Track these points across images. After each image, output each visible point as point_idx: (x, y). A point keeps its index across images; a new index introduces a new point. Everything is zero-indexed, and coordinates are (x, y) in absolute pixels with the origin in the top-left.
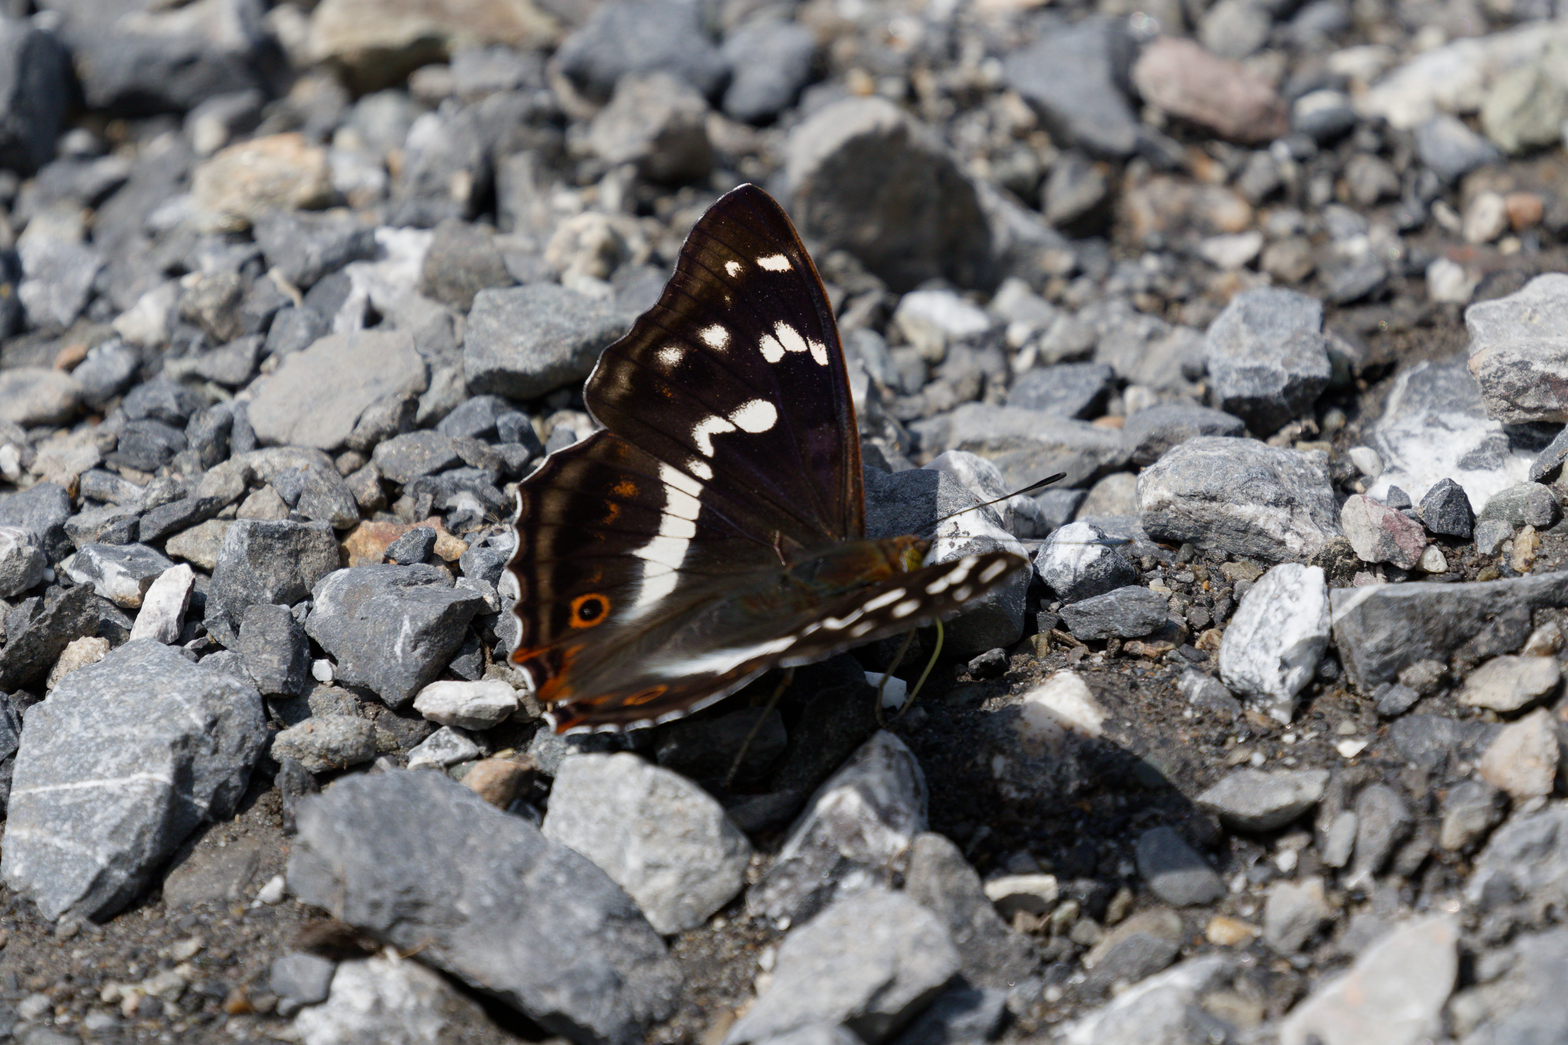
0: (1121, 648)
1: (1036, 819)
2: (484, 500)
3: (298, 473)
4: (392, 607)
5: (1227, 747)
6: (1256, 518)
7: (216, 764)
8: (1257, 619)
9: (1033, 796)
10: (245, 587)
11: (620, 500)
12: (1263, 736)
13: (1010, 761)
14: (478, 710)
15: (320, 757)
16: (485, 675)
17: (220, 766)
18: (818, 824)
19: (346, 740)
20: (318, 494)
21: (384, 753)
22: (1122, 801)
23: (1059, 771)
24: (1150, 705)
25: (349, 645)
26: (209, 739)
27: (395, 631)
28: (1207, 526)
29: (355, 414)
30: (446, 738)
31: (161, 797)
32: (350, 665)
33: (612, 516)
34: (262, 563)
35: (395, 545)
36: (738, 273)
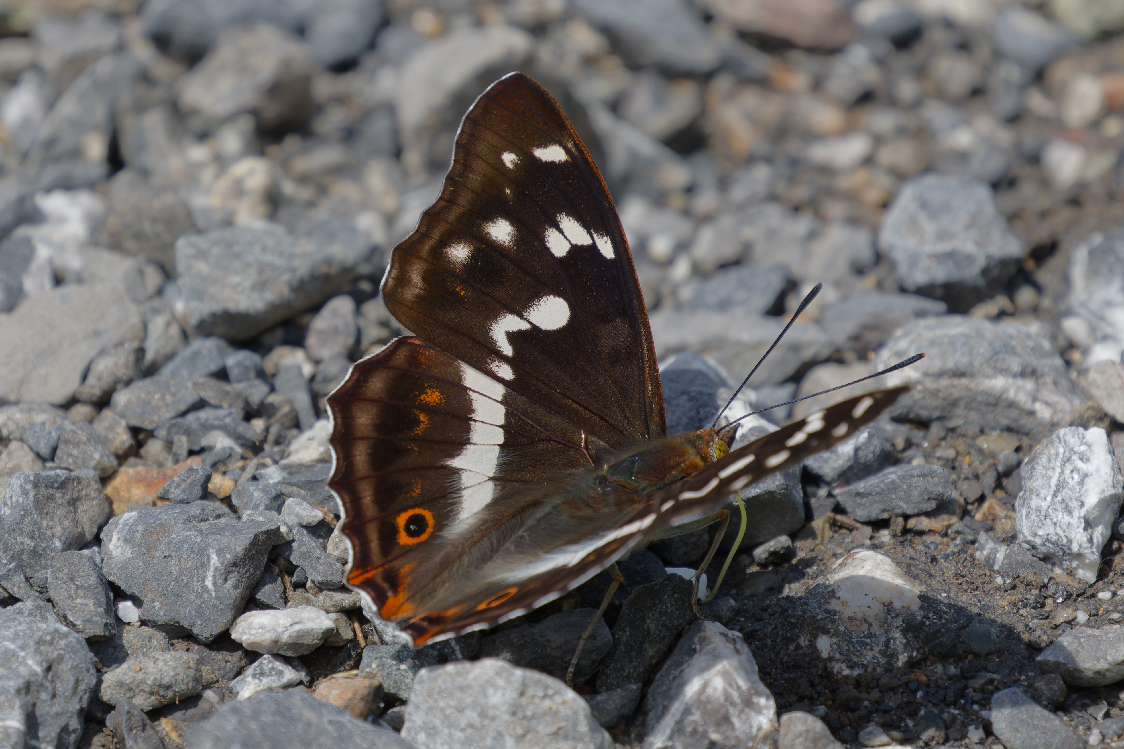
0: (905, 527)
1: (875, 694)
2: (238, 438)
3: (47, 427)
4: (195, 543)
5: (1047, 608)
6: (1005, 390)
7: (56, 709)
8: (1054, 481)
9: (866, 671)
10: (32, 538)
11: (430, 410)
12: (1078, 596)
13: (834, 640)
14: (301, 634)
15: (152, 694)
16: (289, 604)
17: (60, 710)
18: (687, 711)
19: (178, 674)
20: (77, 444)
21: (208, 686)
22: (952, 670)
23: (887, 644)
24: (958, 575)
25: (154, 584)
26: (47, 684)
27: (204, 566)
28: (955, 403)
29: (81, 367)
30: (270, 666)
31: (16, 743)
32: (157, 604)
33: (423, 426)
34: (47, 513)
35: (170, 486)
36: (516, 165)
